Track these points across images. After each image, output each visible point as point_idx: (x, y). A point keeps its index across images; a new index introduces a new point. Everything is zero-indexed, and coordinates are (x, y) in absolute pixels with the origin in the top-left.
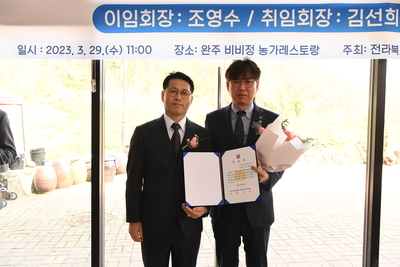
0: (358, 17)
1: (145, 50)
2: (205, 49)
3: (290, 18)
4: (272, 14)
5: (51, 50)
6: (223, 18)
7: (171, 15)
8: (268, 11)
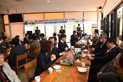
0: (63, 22)
2: (53, 25)
4: (57, 22)
7: (50, 23)
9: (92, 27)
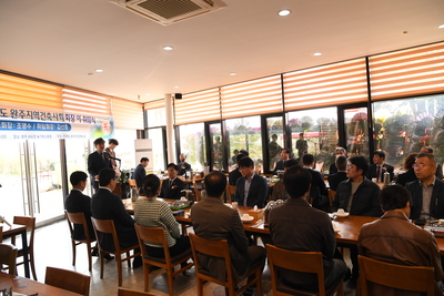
0: (59, 127)
1: (4, 137)
3: (44, 127)
7: (12, 124)
8: (38, 124)
9: (137, 151)
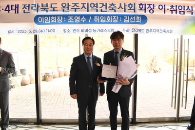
0: (127, 19)
1: (53, 31)
2: (74, 30)
3: (104, 19)
4: (98, 18)
5: (19, 31)
6: (80, 19)
7: (62, 18)
8: (96, 17)
